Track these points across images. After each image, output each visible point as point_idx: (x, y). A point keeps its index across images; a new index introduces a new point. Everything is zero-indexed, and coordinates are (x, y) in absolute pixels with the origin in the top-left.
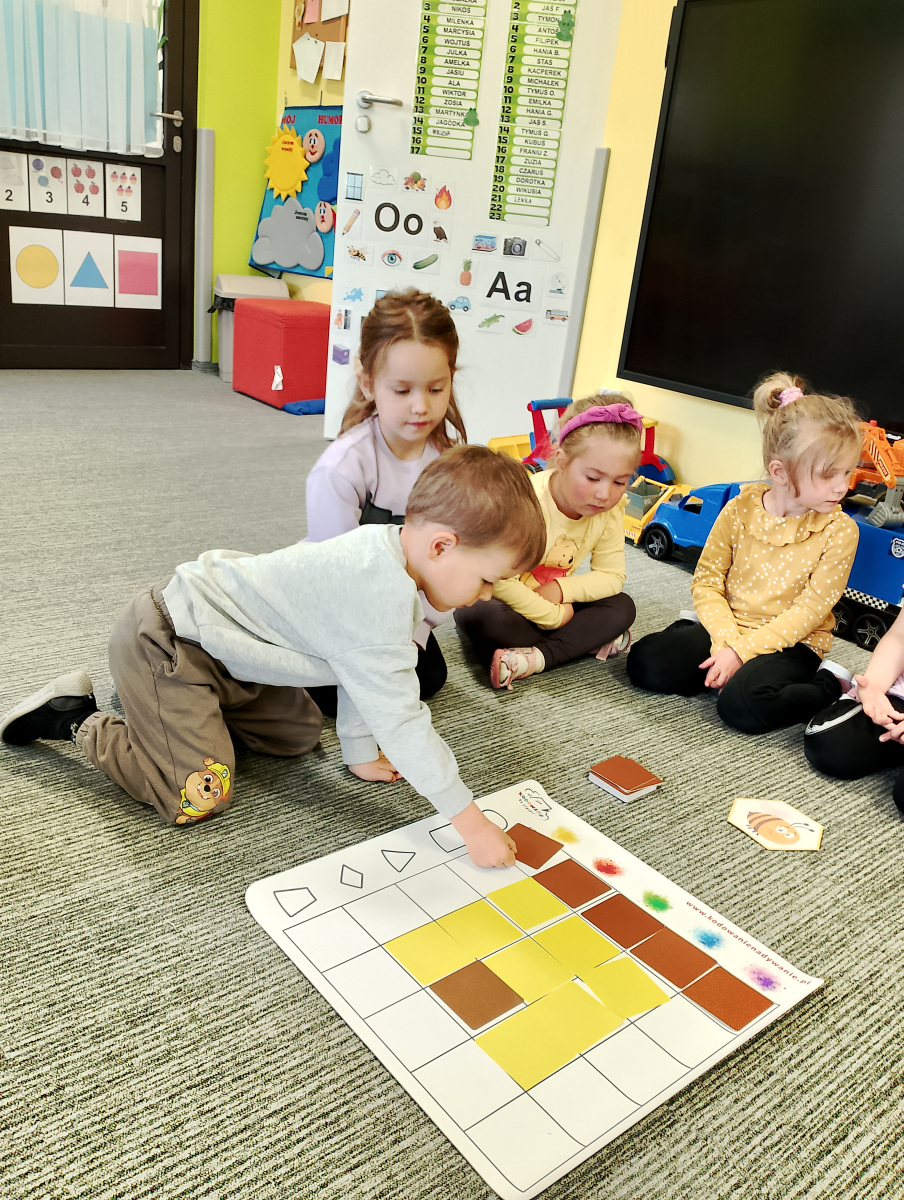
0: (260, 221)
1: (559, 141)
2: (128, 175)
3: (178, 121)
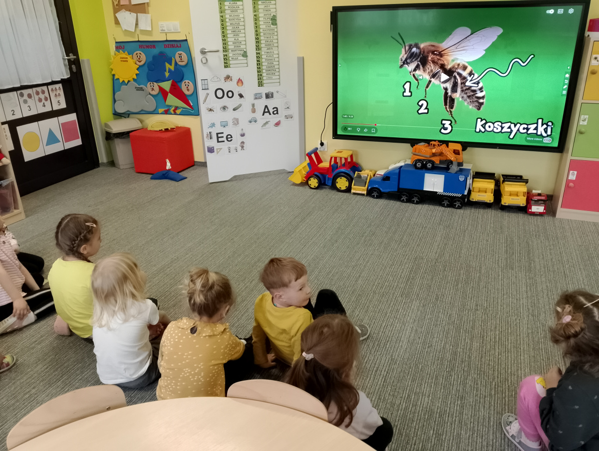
0: (114, 94)
1: (278, 54)
2: (58, 88)
3: (72, 58)
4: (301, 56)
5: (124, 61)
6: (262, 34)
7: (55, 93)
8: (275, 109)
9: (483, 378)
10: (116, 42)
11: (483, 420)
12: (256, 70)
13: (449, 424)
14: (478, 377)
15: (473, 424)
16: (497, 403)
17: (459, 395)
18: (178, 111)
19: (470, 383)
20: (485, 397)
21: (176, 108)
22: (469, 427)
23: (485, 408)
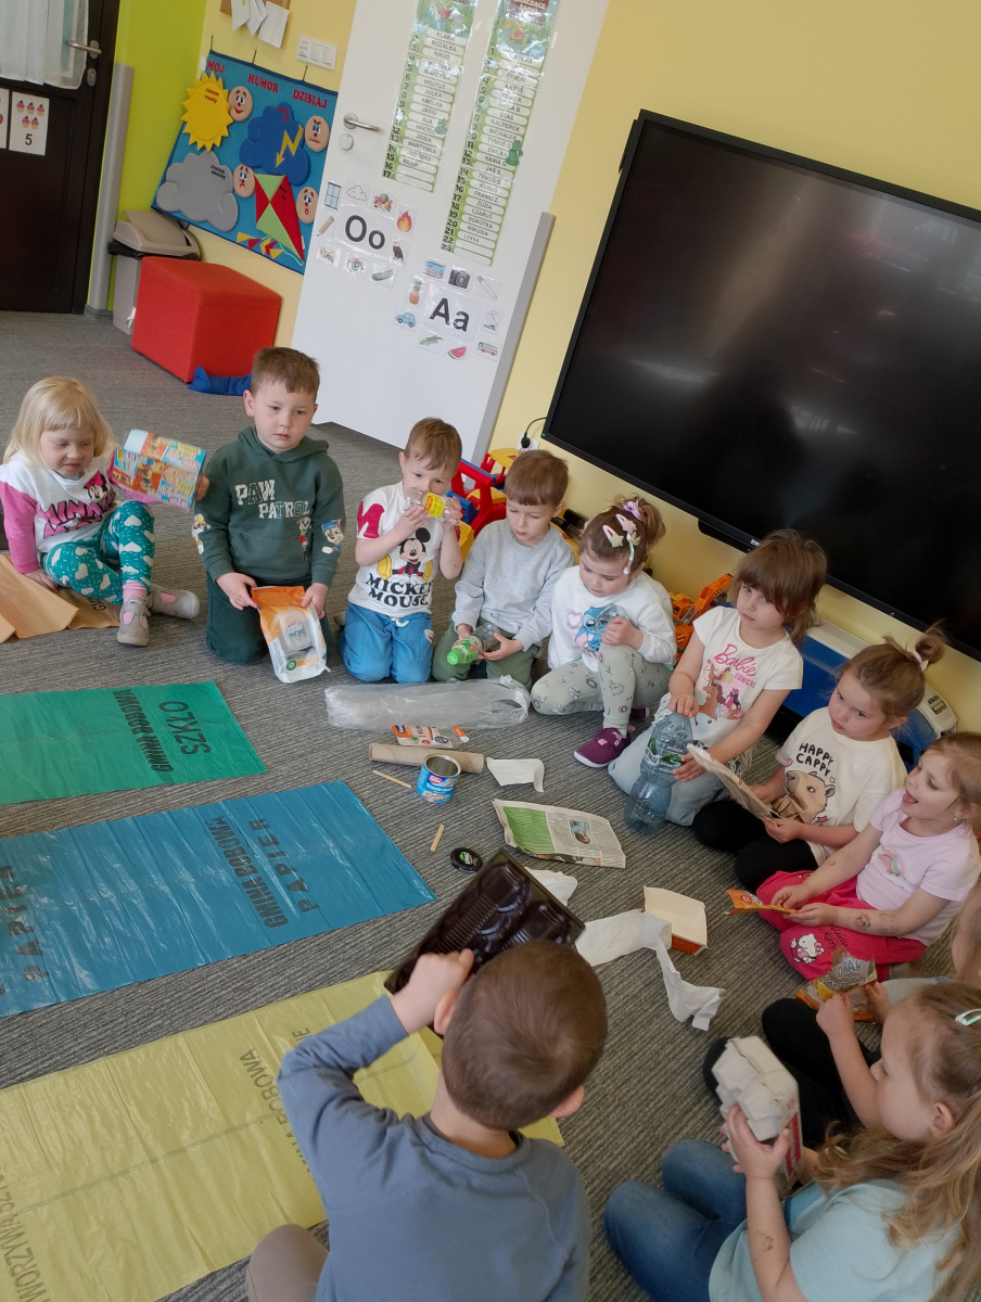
0: (169, 163)
1: (509, 191)
2: (36, 106)
3: (94, 53)
4: (552, 212)
5: (210, 99)
7: (25, 112)
10: (212, 52)
18: (275, 253)
21: (272, 245)
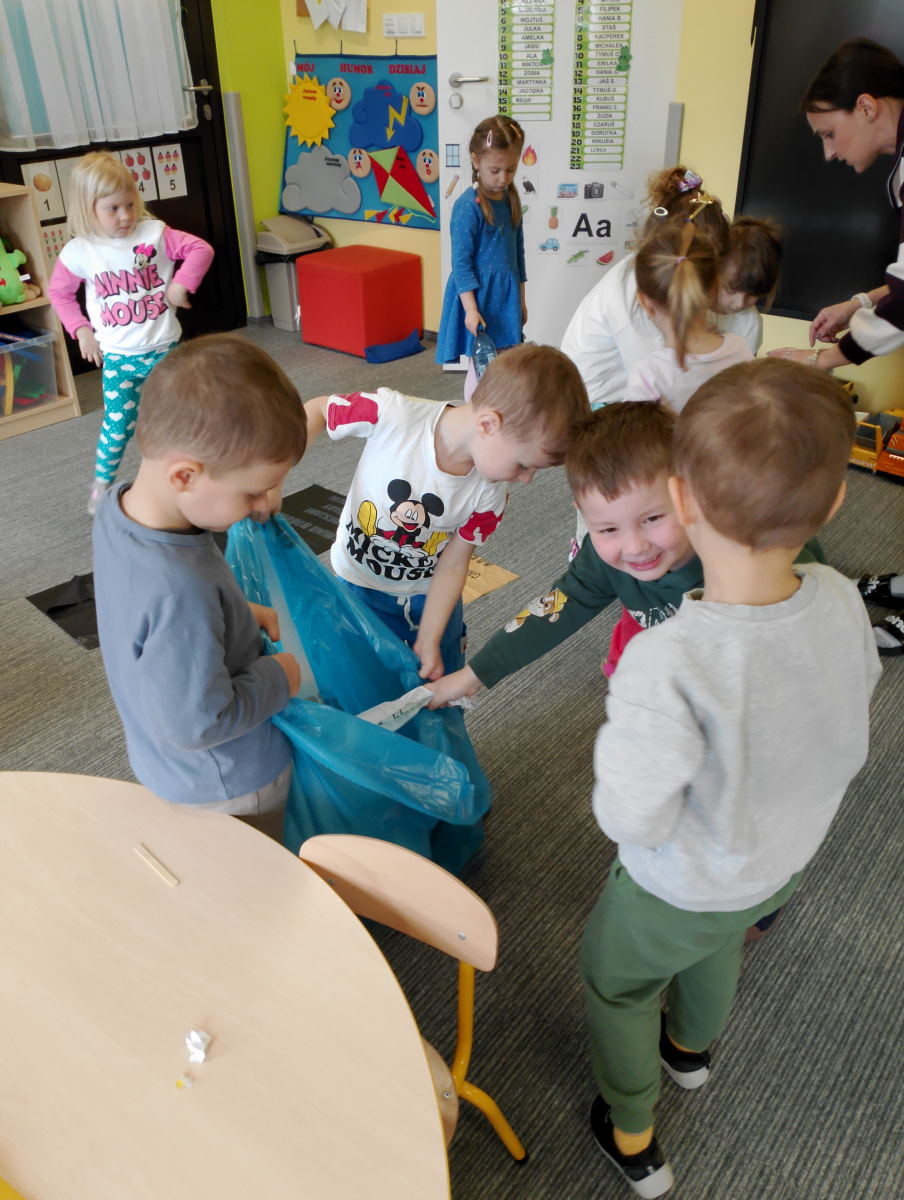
0: (285, 168)
1: (626, 95)
2: (172, 154)
3: (206, 90)
4: (679, 100)
5: (309, 98)
6: (592, 46)
7: (165, 162)
8: (604, 225)
9: (876, 927)
10: (298, 56)
11: (836, 1024)
12: (569, 129)
13: (749, 1012)
14: (867, 922)
15: (808, 1026)
16: (888, 992)
17: (801, 953)
18: (404, 219)
19: (839, 931)
20: (863, 972)
21: (401, 211)
22: (793, 1032)
23: (852, 999)
